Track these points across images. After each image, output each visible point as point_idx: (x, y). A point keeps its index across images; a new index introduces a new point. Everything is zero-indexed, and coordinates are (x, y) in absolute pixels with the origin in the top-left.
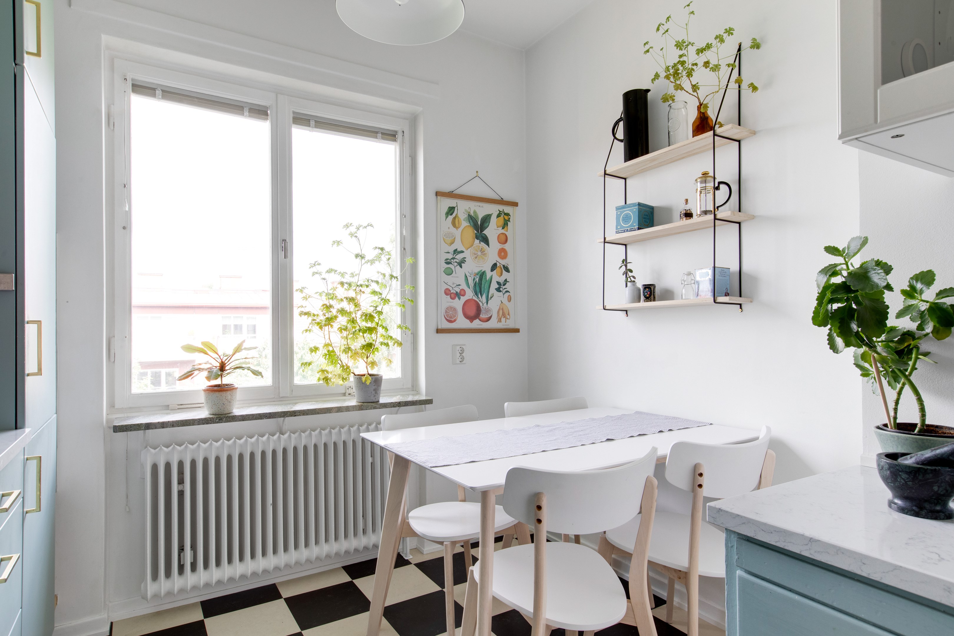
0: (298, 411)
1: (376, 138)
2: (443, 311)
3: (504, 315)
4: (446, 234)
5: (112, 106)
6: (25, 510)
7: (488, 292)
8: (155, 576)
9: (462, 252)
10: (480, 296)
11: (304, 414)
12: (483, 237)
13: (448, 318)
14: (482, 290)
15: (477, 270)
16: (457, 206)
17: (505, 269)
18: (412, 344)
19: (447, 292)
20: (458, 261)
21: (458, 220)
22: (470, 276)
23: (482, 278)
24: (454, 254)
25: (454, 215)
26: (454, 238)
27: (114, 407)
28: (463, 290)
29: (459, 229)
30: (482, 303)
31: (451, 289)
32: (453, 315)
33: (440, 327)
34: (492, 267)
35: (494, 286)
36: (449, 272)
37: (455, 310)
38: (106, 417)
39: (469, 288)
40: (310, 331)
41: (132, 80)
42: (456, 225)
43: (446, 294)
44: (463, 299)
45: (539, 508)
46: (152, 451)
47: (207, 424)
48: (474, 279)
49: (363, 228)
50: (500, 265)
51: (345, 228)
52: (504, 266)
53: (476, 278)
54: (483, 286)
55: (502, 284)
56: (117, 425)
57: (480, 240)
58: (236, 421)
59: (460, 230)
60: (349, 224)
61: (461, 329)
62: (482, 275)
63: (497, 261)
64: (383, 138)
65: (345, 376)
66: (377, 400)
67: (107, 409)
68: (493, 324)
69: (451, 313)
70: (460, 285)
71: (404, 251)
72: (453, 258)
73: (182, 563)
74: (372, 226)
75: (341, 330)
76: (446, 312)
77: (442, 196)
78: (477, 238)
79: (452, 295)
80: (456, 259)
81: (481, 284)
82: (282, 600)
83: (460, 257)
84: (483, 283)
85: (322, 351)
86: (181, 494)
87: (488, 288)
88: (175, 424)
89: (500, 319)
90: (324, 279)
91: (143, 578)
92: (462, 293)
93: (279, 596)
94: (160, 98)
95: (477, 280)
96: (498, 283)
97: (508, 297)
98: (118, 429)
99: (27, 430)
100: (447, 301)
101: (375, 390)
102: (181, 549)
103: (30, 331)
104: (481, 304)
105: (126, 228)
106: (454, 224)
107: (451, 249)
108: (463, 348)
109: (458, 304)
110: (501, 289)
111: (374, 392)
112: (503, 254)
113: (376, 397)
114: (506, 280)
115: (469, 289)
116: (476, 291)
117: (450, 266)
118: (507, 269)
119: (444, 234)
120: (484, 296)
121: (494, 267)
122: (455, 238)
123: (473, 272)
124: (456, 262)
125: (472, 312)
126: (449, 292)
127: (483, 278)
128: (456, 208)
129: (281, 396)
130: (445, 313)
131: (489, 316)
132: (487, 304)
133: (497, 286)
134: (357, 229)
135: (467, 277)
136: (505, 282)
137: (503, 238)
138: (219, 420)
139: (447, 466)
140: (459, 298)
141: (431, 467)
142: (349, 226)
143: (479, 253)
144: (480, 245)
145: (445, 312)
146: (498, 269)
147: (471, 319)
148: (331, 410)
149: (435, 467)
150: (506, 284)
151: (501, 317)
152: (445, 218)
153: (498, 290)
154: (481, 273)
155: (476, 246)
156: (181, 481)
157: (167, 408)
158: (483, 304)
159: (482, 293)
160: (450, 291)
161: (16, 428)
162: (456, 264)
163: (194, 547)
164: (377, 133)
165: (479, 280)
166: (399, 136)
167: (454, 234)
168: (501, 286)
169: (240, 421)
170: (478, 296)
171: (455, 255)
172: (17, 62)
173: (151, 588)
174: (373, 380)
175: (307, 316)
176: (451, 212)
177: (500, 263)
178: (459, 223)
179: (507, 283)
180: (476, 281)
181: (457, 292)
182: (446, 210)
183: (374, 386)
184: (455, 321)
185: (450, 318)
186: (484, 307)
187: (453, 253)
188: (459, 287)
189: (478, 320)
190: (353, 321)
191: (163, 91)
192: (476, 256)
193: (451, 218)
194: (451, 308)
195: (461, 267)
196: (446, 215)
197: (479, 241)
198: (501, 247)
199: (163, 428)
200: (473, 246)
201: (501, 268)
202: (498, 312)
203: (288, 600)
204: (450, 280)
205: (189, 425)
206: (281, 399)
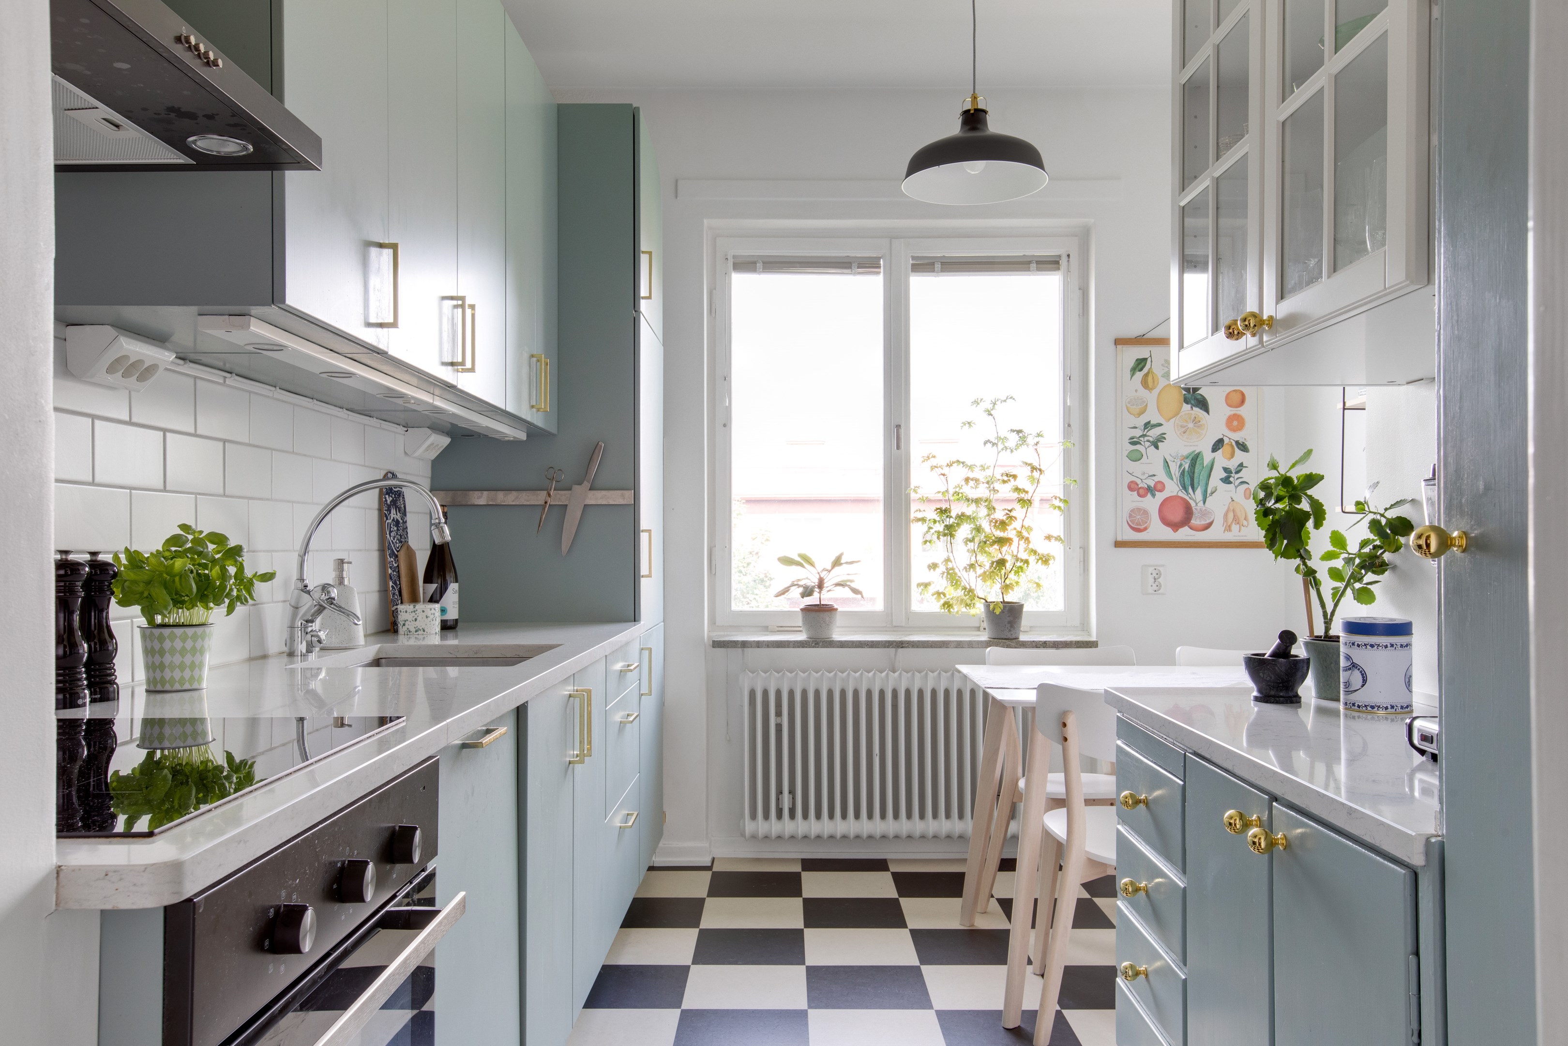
0: (906, 641)
1: (1028, 270)
2: (1126, 515)
3: (1236, 520)
4: (1131, 399)
5: (714, 291)
6: (641, 692)
7: (1207, 484)
8: (753, 816)
9: (1160, 425)
10: (1190, 490)
11: (913, 647)
12: (1197, 400)
13: (1133, 526)
14: (1196, 481)
15: (1186, 451)
16: (1151, 356)
17: (1240, 446)
18: (1082, 563)
19: (1132, 487)
20: (1151, 439)
21: (1153, 378)
22: (1174, 461)
23: (1196, 462)
24: (1145, 429)
25: (1145, 370)
26: (1145, 404)
27: (715, 623)
28: (1160, 482)
29: (1153, 391)
30: (1195, 501)
31: (1139, 481)
32: (1142, 520)
33: (1119, 539)
34: (1213, 445)
35: (1218, 474)
36: (1136, 457)
37: (1145, 513)
38: (708, 634)
39: (1172, 479)
40: (930, 542)
41: (734, 257)
42: (1148, 385)
43: (1130, 488)
44: (1160, 497)
45: (1065, 725)
46: (751, 674)
47: (803, 647)
48: (1181, 466)
49: (1001, 402)
50: (1230, 442)
51: (975, 405)
52: (1237, 443)
53: (1183, 463)
54: (1196, 475)
55: (1233, 472)
56: (716, 640)
57: (1192, 404)
58: (833, 647)
59: (1156, 392)
60: (979, 400)
61: (1156, 542)
62: (1195, 458)
63: (1224, 436)
64: (1038, 269)
65: (969, 602)
66: (1014, 636)
67: (708, 626)
68: (1215, 534)
69: (1138, 517)
70: (1154, 475)
71: (1069, 428)
72: (1144, 436)
73: (780, 807)
74: (1014, 399)
75: (968, 541)
76: (1130, 516)
77: (1124, 344)
78: (1186, 401)
79: (1141, 491)
80: (1149, 436)
81: (1194, 472)
82: (890, 872)
83: (1154, 433)
84: (1196, 471)
85: (942, 568)
86: (779, 727)
87: (1206, 478)
88: (770, 645)
89: (1230, 526)
90: (944, 475)
91: (742, 816)
92: (1159, 487)
93: (887, 869)
94: (760, 272)
95: (1187, 466)
96: (1226, 470)
97: (1245, 492)
98: (718, 644)
99: (642, 622)
100: (1132, 500)
101: (1009, 622)
102: (780, 792)
103: (644, 538)
104: (1193, 504)
105: (727, 425)
106: (1145, 383)
107: (1141, 421)
108: (1160, 571)
109: (1152, 504)
110: (1231, 479)
111: (1009, 625)
112: (1235, 422)
113: (1012, 633)
114: (1241, 465)
115: (1172, 481)
116: (1184, 484)
117: (1138, 447)
118: (1243, 447)
119: (1128, 400)
120: (1199, 492)
121: (1218, 445)
122: (1147, 405)
123: (1180, 455)
124: (1148, 441)
125: (1177, 515)
126: (1136, 486)
127: (1198, 463)
128: (1149, 360)
129: (894, 624)
130: (1128, 518)
131: (1208, 521)
132: (1204, 503)
133: (1224, 475)
134: (992, 405)
135: (1167, 462)
136: (1239, 468)
137: (1237, 398)
138: (816, 644)
139: (1004, 688)
140: (1154, 495)
141: (986, 688)
142: (979, 402)
143: (1191, 425)
144: (1192, 412)
145: (1128, 515)
146: (1226, 449)
147: (1175, 526)
148: (949, 643)
149: (990, 688)
150: (1241, 470)
151: (1232, 523)
152: (1130, 376)
153: (1226, 480)
154: (1193, 455)
155: (1185, 414)
156: (779, 714)
157: (766, 629)
158: (1197, 504)
159: (1195, 486)
160: (1138, 485)
161: (635, 621)
162: (1148, 444)
163: (792, 792)
164: (1030, 262)
165: (1189, 467)
166: (1063, 262)
167: (1145, 399)
168: (1232, 475)
169: (838, 647)
170: (1187, 491)
171: (1146, 431)
172: (636, 309)
173: (749, 827)
174: (1007, 609)
175: (921, 522)
176: (1140, 366)
177: (1230, 439)
178: (1154, 382)
179: (1244, 469)
180: (1184, 468)
181: (1149, 487)
182: (1131, 363)
183: (1009, 616)
184: (1145, 529)
185: (1137, 524)
186: (1198, 508)
187: (1143, 428)
188: (1153, 478)
189: (1186, 528)
190: (978, 529)
191: (764, 263)
192: (1184, 429)
193: (1139, 375)
194: (1139, 509)
195: (1157, 447)
196: (1132, 372)
197: (1189, 406)
198: (1232, 413)
199: (758, 647)
200: (1179, 416)
201: (1232, 446)
202: (1226, 515)
203: (894, 874)
204: (1137, 468)
205: (784, 647)
206: (896, 628)
